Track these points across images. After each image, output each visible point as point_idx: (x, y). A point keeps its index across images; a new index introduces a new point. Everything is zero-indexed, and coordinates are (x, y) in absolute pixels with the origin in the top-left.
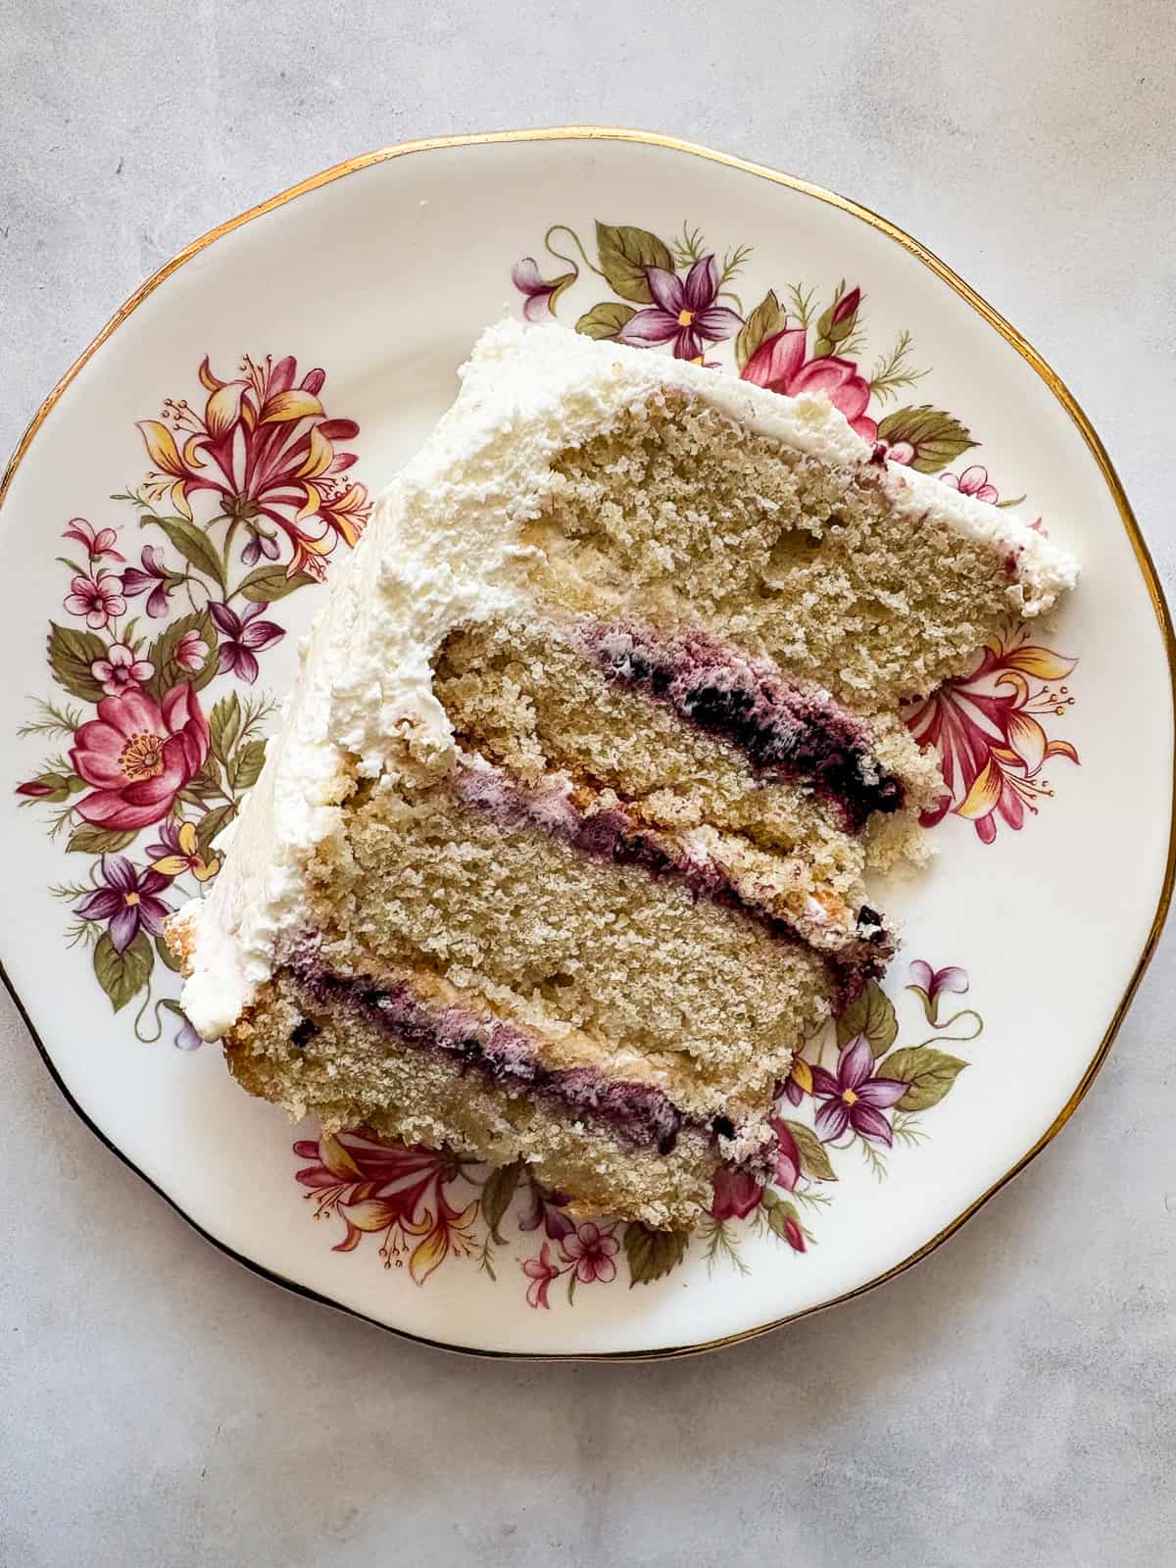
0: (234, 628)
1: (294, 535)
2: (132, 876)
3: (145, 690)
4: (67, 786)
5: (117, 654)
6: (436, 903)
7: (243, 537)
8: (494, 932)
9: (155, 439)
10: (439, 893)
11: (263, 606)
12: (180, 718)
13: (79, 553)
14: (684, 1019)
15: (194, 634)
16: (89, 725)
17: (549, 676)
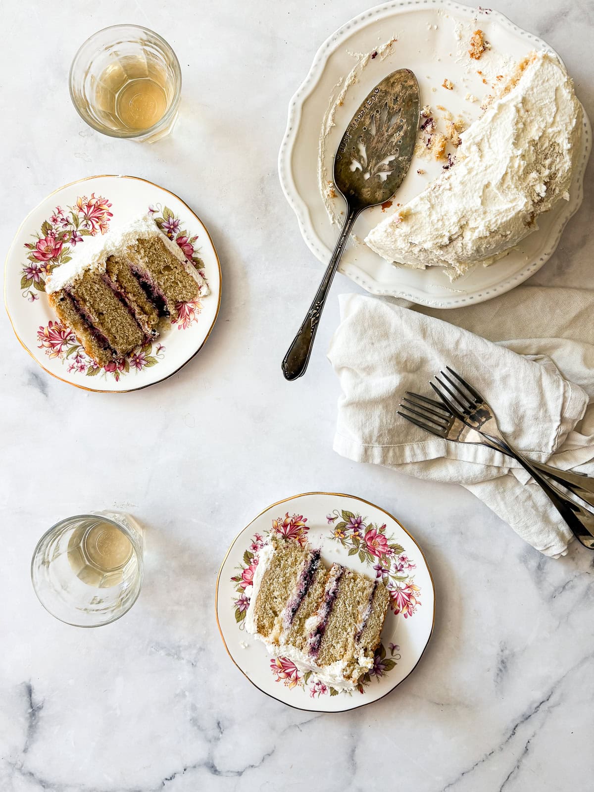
0: (75, 237)
1: (93, 226)
2: (36, 268)
3: (55, 239)
4: (33, 248)
5: (54, 231)
6: (90, 292)
7: (85, 223)
8: (96, 301)
9: (79, 201)
10: (91, 290)
11: (82, 235)
12: (58, 246)
13: (57, 212)
14: (118, 331)
15: (68, 234)
16: (42, 240)
17: (123, 268)
